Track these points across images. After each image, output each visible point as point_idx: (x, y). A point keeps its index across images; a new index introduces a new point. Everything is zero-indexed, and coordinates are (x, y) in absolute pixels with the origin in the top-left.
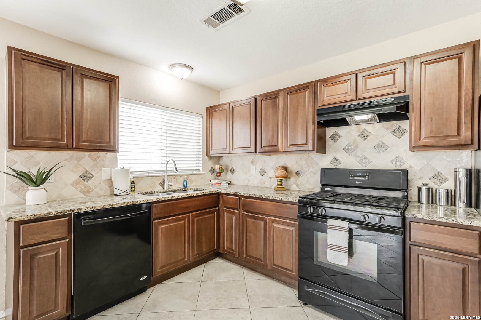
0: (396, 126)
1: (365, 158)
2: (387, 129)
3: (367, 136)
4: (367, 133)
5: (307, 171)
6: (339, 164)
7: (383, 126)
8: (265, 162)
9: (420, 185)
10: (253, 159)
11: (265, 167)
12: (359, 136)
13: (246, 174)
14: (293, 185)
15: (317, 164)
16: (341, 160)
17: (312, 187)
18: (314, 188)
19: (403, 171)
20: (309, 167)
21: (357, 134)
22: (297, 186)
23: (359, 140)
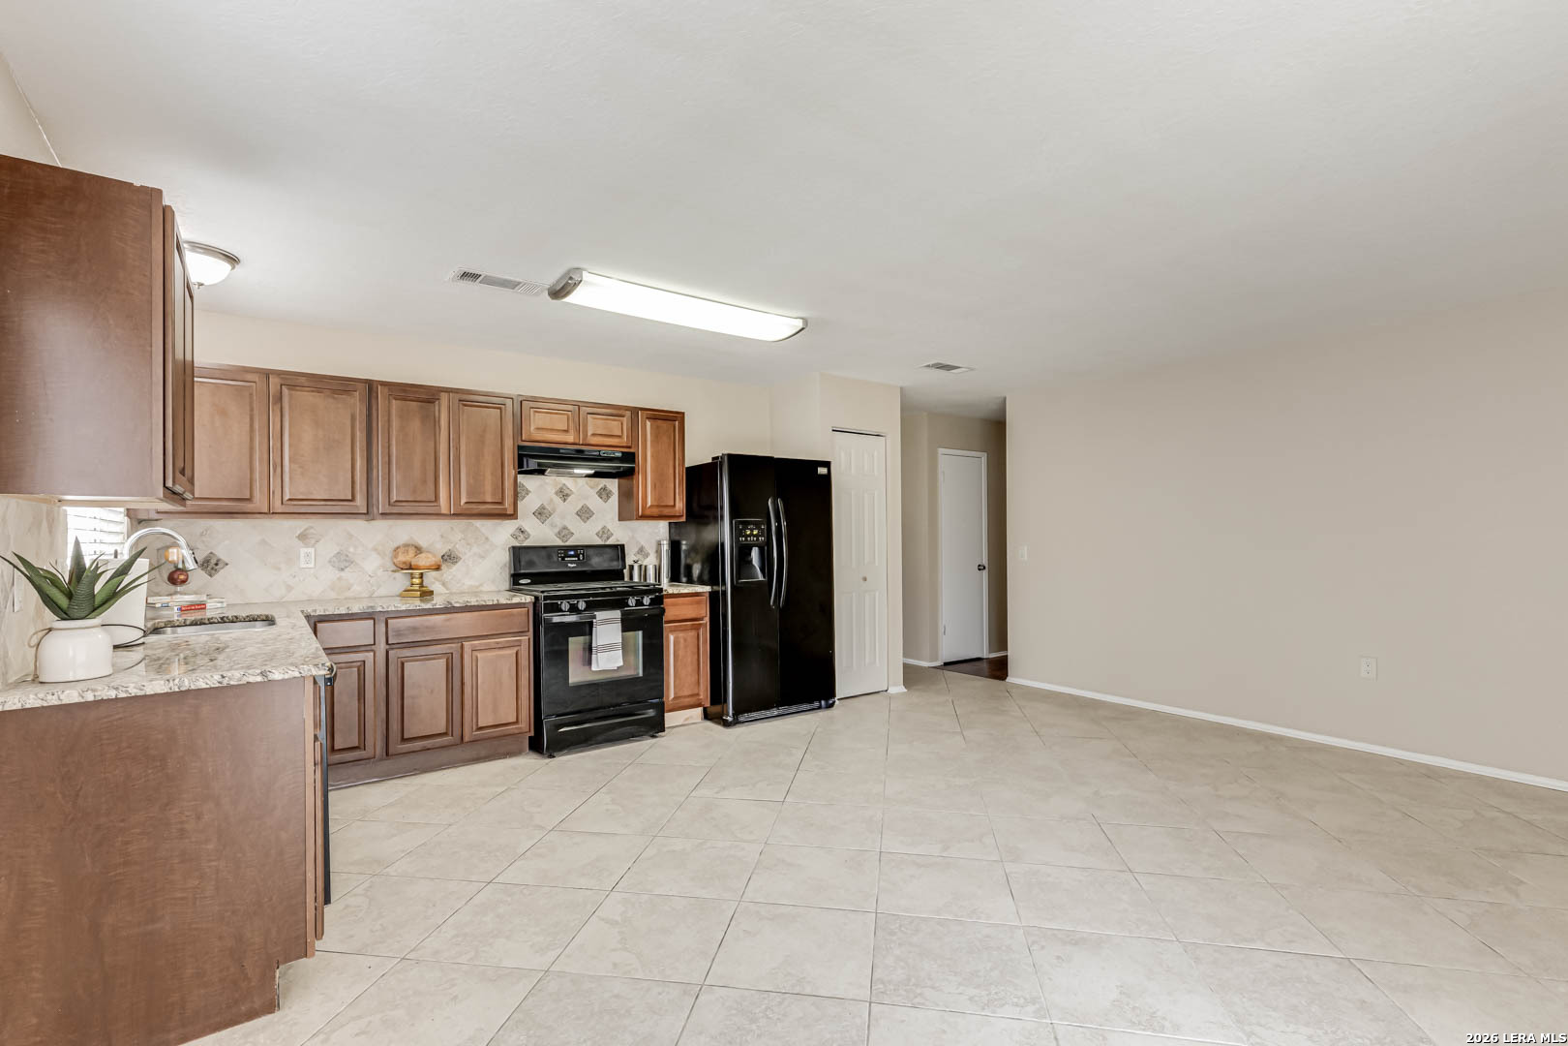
0: (601, 486)
1: (565, 528)
2: (592, 488)
3: (567, 495)
4: (566, 492)
5: (465, 554)
6: (526, 539)
7: (587, 483)
8: (350, 536)
9: (632, 563)
10: (306, 530)
11: (352, 550)
12: (556, 493)
13: (279, 569)
14: (434, 583)
15: (487, 539)
16: (528, 530)
17: (477, 584)
18: (481, 585)
19: (620, 545)
20: (468, 544)
21: (554, 491)
22: (444, 584)
23: (557, 500)
